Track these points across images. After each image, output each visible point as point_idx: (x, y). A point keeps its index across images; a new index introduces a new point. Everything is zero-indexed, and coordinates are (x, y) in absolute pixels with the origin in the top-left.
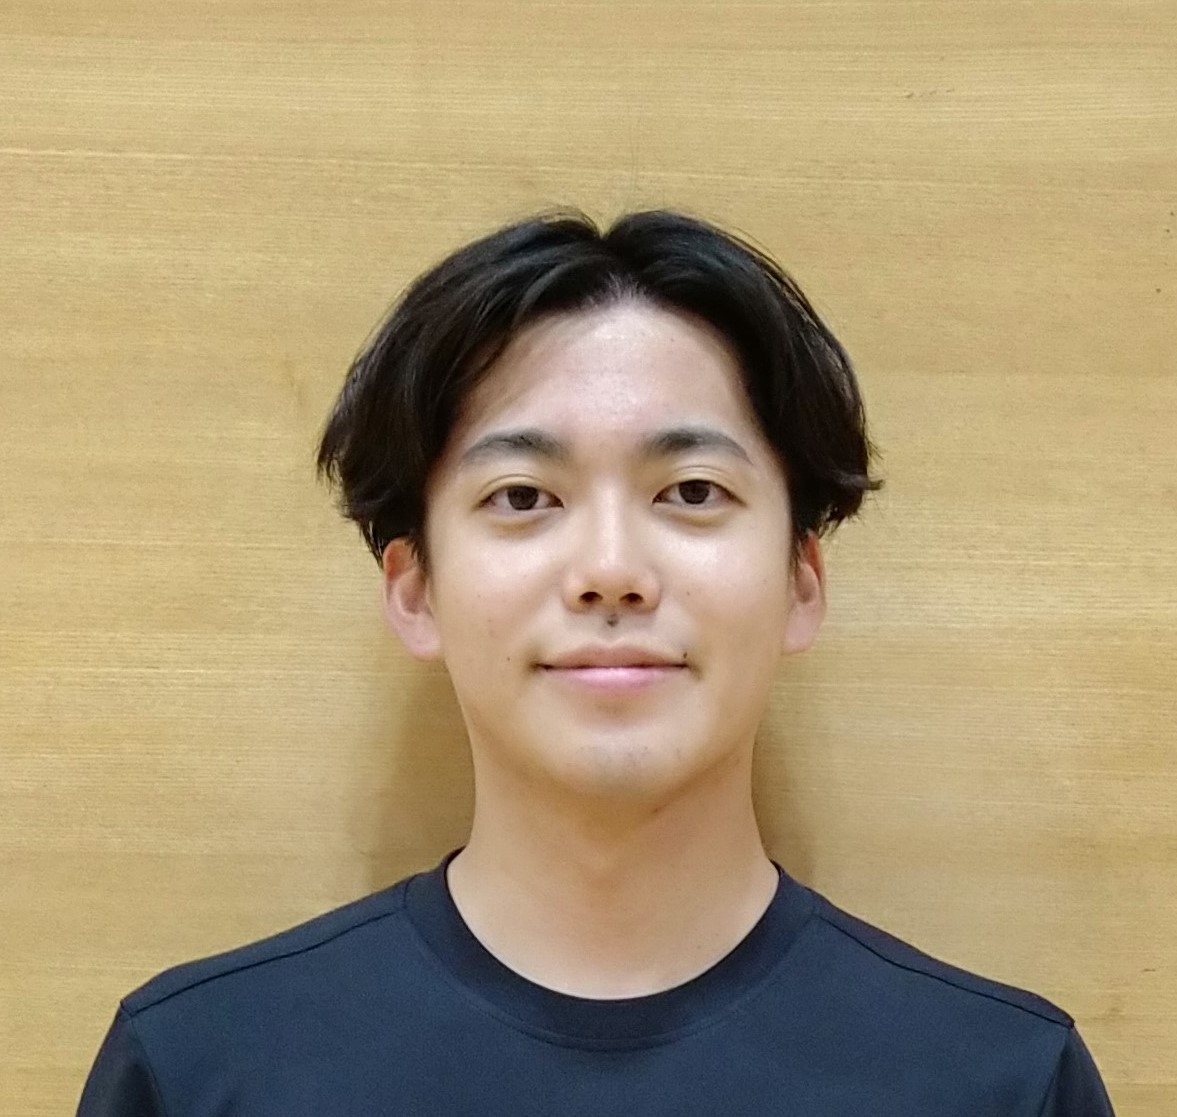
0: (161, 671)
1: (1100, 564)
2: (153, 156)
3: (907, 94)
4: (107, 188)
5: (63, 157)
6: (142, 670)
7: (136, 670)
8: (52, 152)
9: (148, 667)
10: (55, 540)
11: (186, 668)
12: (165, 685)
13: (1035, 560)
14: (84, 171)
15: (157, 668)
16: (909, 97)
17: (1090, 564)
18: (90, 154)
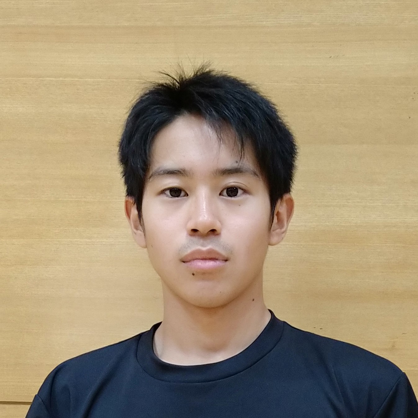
0: (92, 240)
1: (390, 204)
2: (92, 80)
3: (330, 56)
4: (78, 90)
5: (65, 81)
6: (86, 240)
7: (85, 240)
8: (61, 79)
9: (88, 239)
10: (60, 199)
11: (100, 239)
12: (93, 245)
13: (369, 203)
14: (71, 85)
15: (91, 239)
16: (330, 57)
17: (387, 205)
18: (73, 79)
